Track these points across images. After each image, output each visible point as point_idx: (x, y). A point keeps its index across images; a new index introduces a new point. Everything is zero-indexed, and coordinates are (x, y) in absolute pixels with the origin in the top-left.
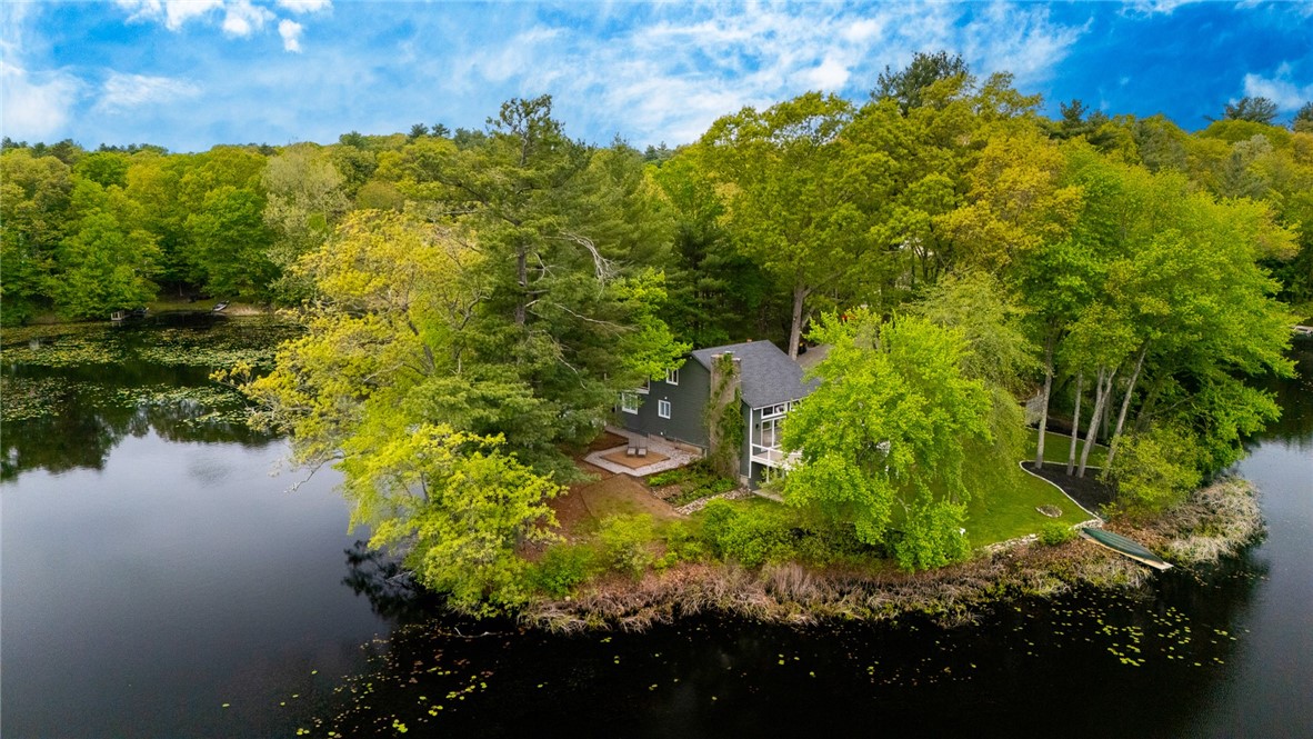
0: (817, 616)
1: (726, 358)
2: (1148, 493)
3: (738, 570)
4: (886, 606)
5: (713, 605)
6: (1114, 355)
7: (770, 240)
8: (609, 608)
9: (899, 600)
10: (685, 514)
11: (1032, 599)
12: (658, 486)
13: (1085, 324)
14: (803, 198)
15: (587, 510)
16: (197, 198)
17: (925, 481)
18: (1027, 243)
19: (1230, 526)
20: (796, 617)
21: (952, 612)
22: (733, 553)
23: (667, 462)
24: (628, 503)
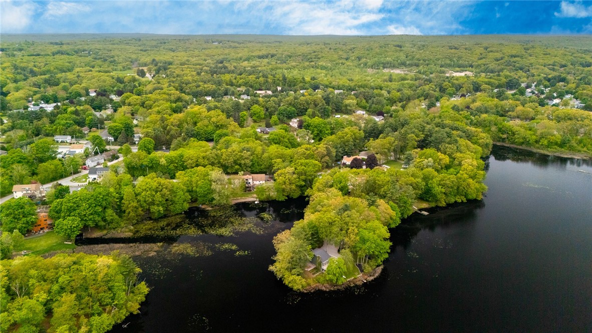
0: (329, 290)
3: (321, 285)
4: (336, 288)
5: (319, 289)
8: (309, 289)
10: (315, 276)
11: (350, 287)
12: (311, 272)
21: (342, 289)
23: (312, 268)
24: (309, 274)
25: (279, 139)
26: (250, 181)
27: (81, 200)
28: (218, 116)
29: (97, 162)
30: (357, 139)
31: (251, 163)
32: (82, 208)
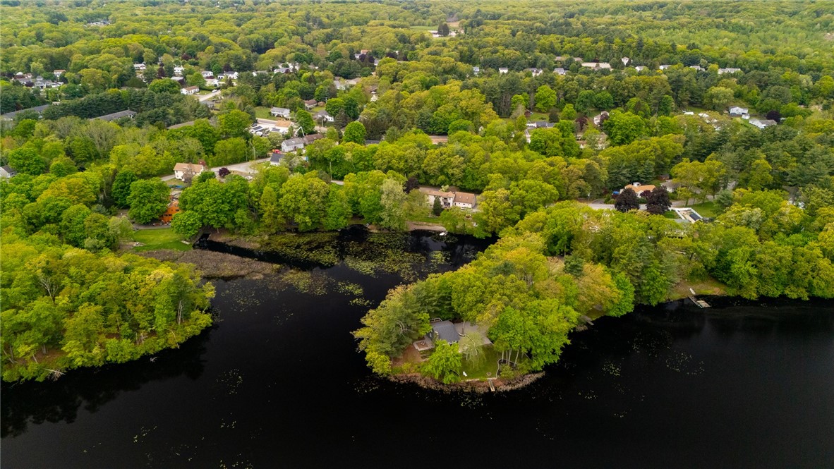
23: (427, 347)
25: (545, 142)
26: (451, 201)
27: (206, 192)
28: (473, 100)
29: (293, 146)
30: (666, 156)
31: (461, 175)
32: (205, 202)
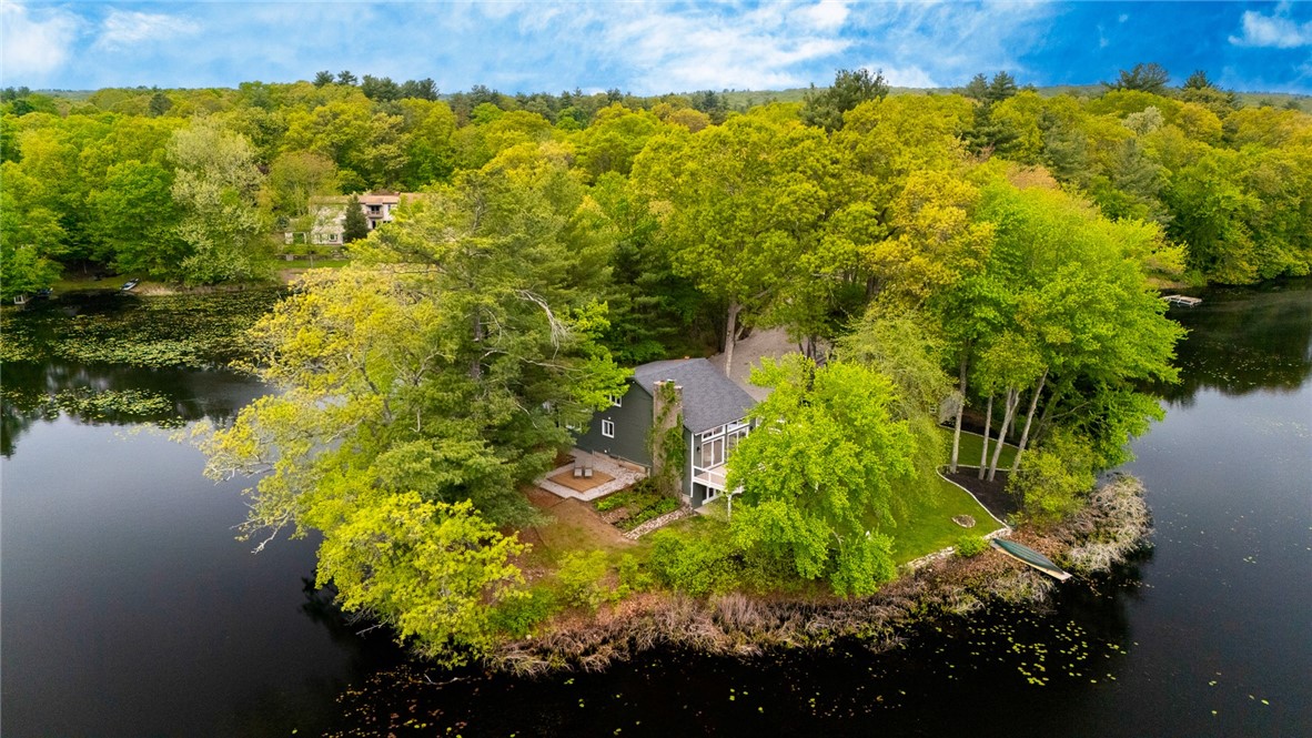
0: (761, 646)
1: (668, 386)
2: (1050, 503)
3: (688, 602)
4: (823, 631)
5: (665, 638)
6: (1022, 380)
7: (706, 263)
8: (569, 646)
9: (834, 624)
10: (633, 539)
11: (951, 618)
12: (606, 511)
13: (998, 352)
14: (737, 223)
15: (540, 540)
16: (98, 173)
17: (857, 517)
18: (946, 278)
19: (1121, 530)
20: (743, 649)
21: (881, 637)
22: (682, 584)
23: (613, 483)
24: (579, 530)
